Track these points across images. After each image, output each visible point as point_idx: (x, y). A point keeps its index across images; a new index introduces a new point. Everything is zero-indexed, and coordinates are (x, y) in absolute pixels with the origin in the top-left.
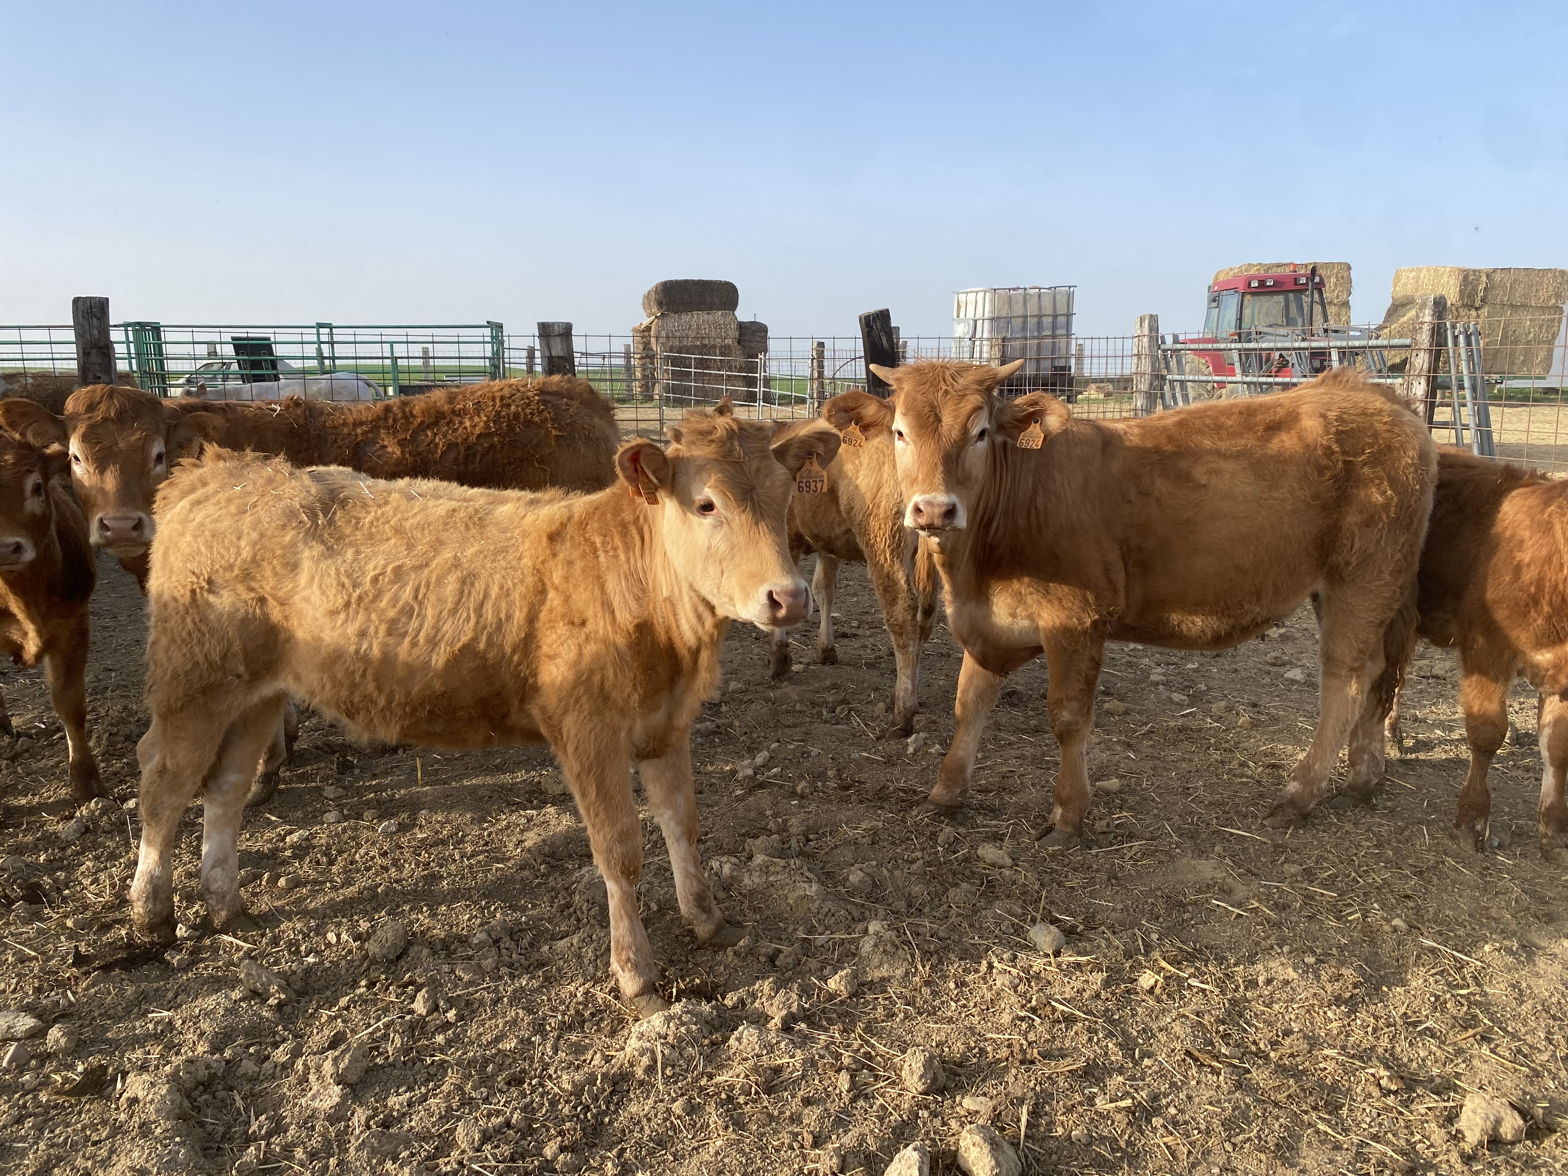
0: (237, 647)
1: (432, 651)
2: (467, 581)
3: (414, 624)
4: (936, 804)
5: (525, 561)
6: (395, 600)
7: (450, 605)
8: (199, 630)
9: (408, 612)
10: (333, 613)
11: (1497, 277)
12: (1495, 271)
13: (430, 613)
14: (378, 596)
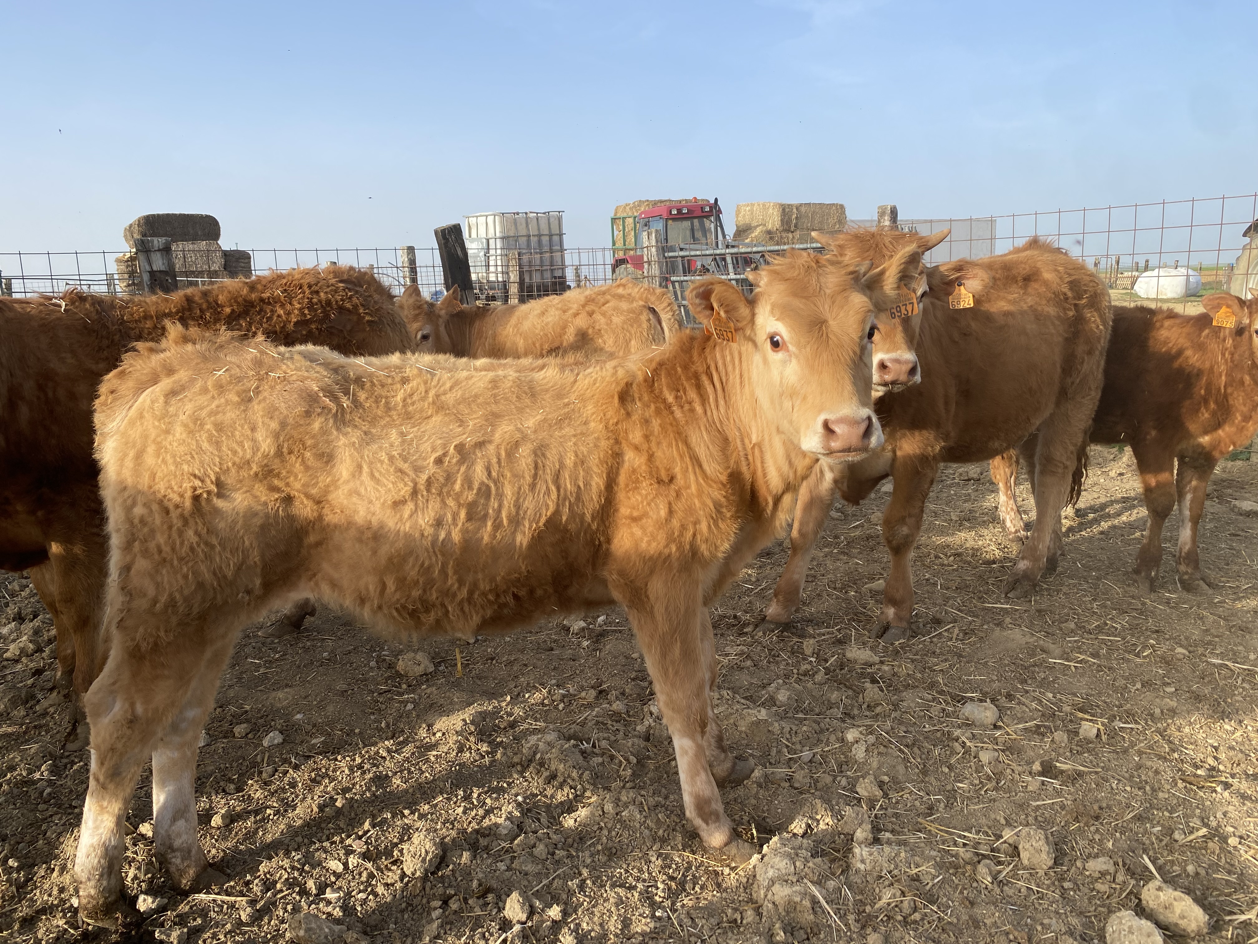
0: (255, 557)
1: (515, 530)
2: (539, 452)
3: (494, 504)
4: (776, 623)
5: (592, 425)
6: (468, 482)
7: (528, 479)
8: (207, 544)
9: (485, 492)
10: (397, 504)
11: (803, 209)
12: (801, 205)
13: (509, 491)
14: (449, 478)
